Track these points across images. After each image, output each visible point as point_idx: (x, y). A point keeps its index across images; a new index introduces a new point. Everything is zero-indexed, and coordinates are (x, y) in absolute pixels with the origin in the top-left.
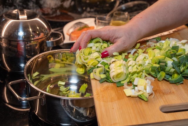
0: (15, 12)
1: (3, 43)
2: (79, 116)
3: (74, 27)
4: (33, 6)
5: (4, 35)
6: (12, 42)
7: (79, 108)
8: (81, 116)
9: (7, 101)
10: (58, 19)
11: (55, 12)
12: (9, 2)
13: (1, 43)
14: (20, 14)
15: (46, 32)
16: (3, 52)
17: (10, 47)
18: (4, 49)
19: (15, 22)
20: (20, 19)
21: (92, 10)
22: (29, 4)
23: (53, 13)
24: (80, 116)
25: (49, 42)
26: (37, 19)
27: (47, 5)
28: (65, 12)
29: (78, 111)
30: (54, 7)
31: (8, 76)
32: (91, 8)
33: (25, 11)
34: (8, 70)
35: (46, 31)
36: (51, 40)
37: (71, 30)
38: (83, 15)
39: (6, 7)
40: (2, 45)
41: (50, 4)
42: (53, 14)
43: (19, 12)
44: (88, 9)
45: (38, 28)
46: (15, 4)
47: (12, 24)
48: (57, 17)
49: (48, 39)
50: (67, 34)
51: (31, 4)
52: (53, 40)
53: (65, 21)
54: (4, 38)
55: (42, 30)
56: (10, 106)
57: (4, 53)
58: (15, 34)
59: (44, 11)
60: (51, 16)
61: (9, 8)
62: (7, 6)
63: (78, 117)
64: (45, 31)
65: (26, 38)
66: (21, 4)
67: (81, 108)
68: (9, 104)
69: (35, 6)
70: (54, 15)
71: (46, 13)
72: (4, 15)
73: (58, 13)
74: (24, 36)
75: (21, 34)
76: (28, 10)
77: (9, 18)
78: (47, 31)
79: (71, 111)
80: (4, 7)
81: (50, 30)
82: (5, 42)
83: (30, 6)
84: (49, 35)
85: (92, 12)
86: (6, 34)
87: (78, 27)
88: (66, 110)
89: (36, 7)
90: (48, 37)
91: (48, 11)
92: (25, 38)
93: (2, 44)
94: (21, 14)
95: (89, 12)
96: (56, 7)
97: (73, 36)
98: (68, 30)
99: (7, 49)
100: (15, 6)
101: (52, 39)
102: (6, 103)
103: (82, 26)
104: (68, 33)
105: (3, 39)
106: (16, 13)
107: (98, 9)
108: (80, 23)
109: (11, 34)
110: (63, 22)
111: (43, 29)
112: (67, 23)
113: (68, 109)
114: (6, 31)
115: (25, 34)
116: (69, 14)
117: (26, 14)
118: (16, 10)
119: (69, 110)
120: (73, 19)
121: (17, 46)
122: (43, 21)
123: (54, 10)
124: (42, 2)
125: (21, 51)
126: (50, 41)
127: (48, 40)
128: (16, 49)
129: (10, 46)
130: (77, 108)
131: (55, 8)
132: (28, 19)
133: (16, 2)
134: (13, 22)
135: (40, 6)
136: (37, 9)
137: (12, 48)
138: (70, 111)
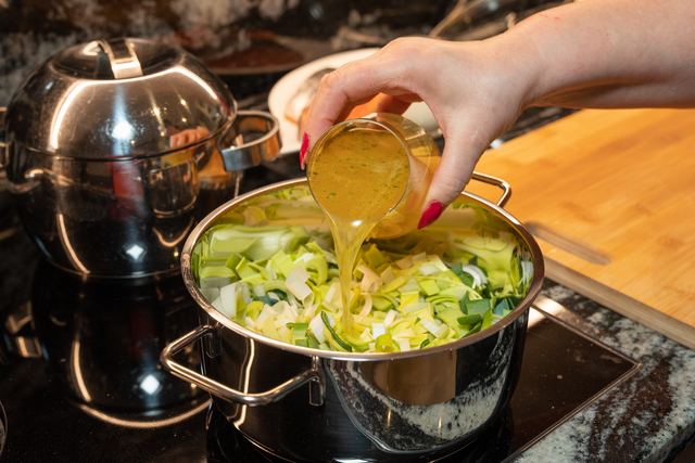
0: (90, 50)
1: (58, 173)
2: (403, 433)
3: (310, 90)
4: (147, 24)
5: (60, 142)
6: (90, 164)
7: (403, 408)
8: (411, 435)
9: (86, 395)
10: (246, 65)
11: (231, 39)
12: (58, 18)
13: (51, 173)
14: (111, 55)
15: (218, 115)
16: (58, 208)
17: (85, 185)
18: (62, 195)
19: (98, 87)
20: (116, 76)
21: (369, 19)
22: (132, 16)
23: (225, 43)
24: (405, 434)
25: (232, 154)
26: (179, 70)
27: (199, 13)
28: (268, 35)
29: (399, 417)
30: (224, 21)
31: (82, 296)
32: (362, 13)
33: (131, 44)
34: (80, 274)
35: (214, 110)
36: (235, 145)
37: (301, 103)
38: (337, 43)
39: (46, 39)
40: (53, 181)
41: (210, 12)
42: (222, 48)
43: (108, 50)
44: (355, 17)
45: (183, 102)
46: (79, 23)
47: (88, 98)
48: (240, 58)
49: (227, 140)
50: (288, 118)
51: (138, 18)
52: (245, 142)
53: (271, 69)
54: (59, 152)
55: (199, 111)
56: (96, 413)
57: (62, 210)
58: (104, 133)
59: (189, 39)
60: (220, 55)
61: (60, 39)
62: (51, 35)
63: (397, 437)
64: (210, 110)
65: (145, 143)
66: (101, 20)
67: (409, 406)
68: (92, 405)
69: (154, 22)
70: (229, 51)
71: (198, 44)
72: (51, 68)
73: (244, 40)
74: (137, 137)
75: (123, 131)
76: (139, 41)
77: (71, 74)
78: (218, 111)
79: (373, 415)
80: (40, 37)
81: (229, 105)
82: (64, 167)
83: (138, 27)
84: (229, 126)
85: (370, 26)
86: (69, 137)
88: (350, 405)
89: (158, 28)
90: (224, 133)
91: (202, 38)
92: (138, 146)
93: (54, 177)
94: (116, 57)
95: (359, 28)
96: (233, 18)
98: (290, 103)
99: (75, 194)
100: (79, 30)
101: (239, 140)
102: (82, 401)
104: (290, 114)
105: (58, 158)
106: (94, 54)
107: (392, 13)
109: (87, 135)
110: (263, 76)
111: (202, 105)
112: (278, 77)
113: (358, 406)
114: (67, 126)
115: (142, 131)
116: (284, 41)
117: (134, 54)
118: (94, 44)
119: (362, 411)
120: (298, 61)
121: (111, 179)
122: (200, 76)
123: (226, 32)
124: (178, 7)
125: (127, 196)
126: (233, 148)
127: (228, 146)
128: (109, 191)
129: (83, 181)
131: (231, 25)
132: (145, 74)
133: (81, 15)
134: (91, 88)
135: (173, 22)
136: (162, 35)
137: (95, 188)
138: (365, 412)
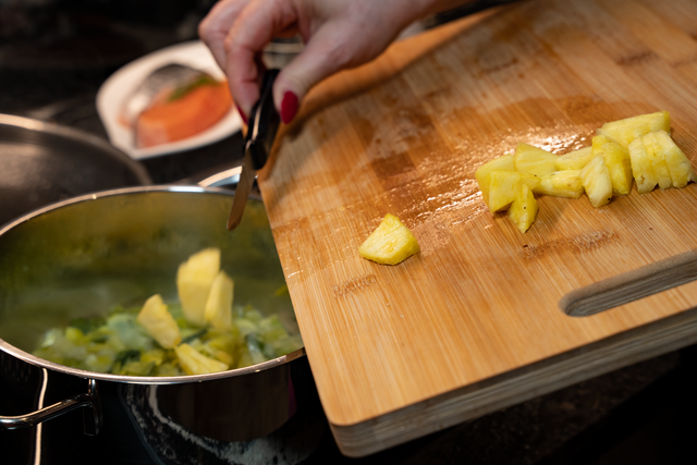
29: (217, 458)
37: (138, 104)
50: (123, 123)
67: (227, 444)
87: (169, 86)
88: (160, 454)
97: (149, 126)
103: (187, 78)
108: (173, 68)
113: (169, 452)
119: (174, 457)
130: (210, 444)
138: (178, 458)
